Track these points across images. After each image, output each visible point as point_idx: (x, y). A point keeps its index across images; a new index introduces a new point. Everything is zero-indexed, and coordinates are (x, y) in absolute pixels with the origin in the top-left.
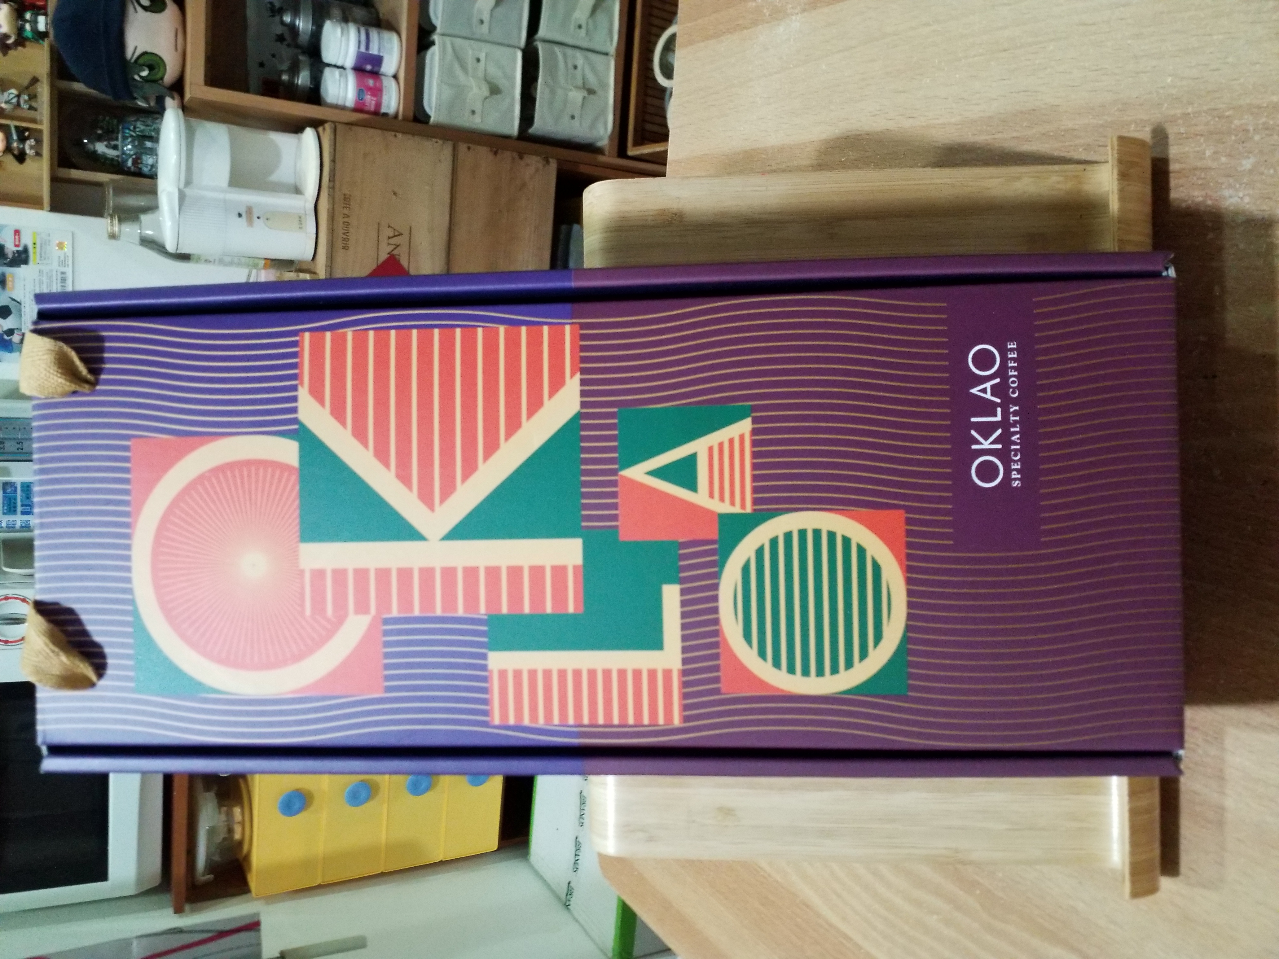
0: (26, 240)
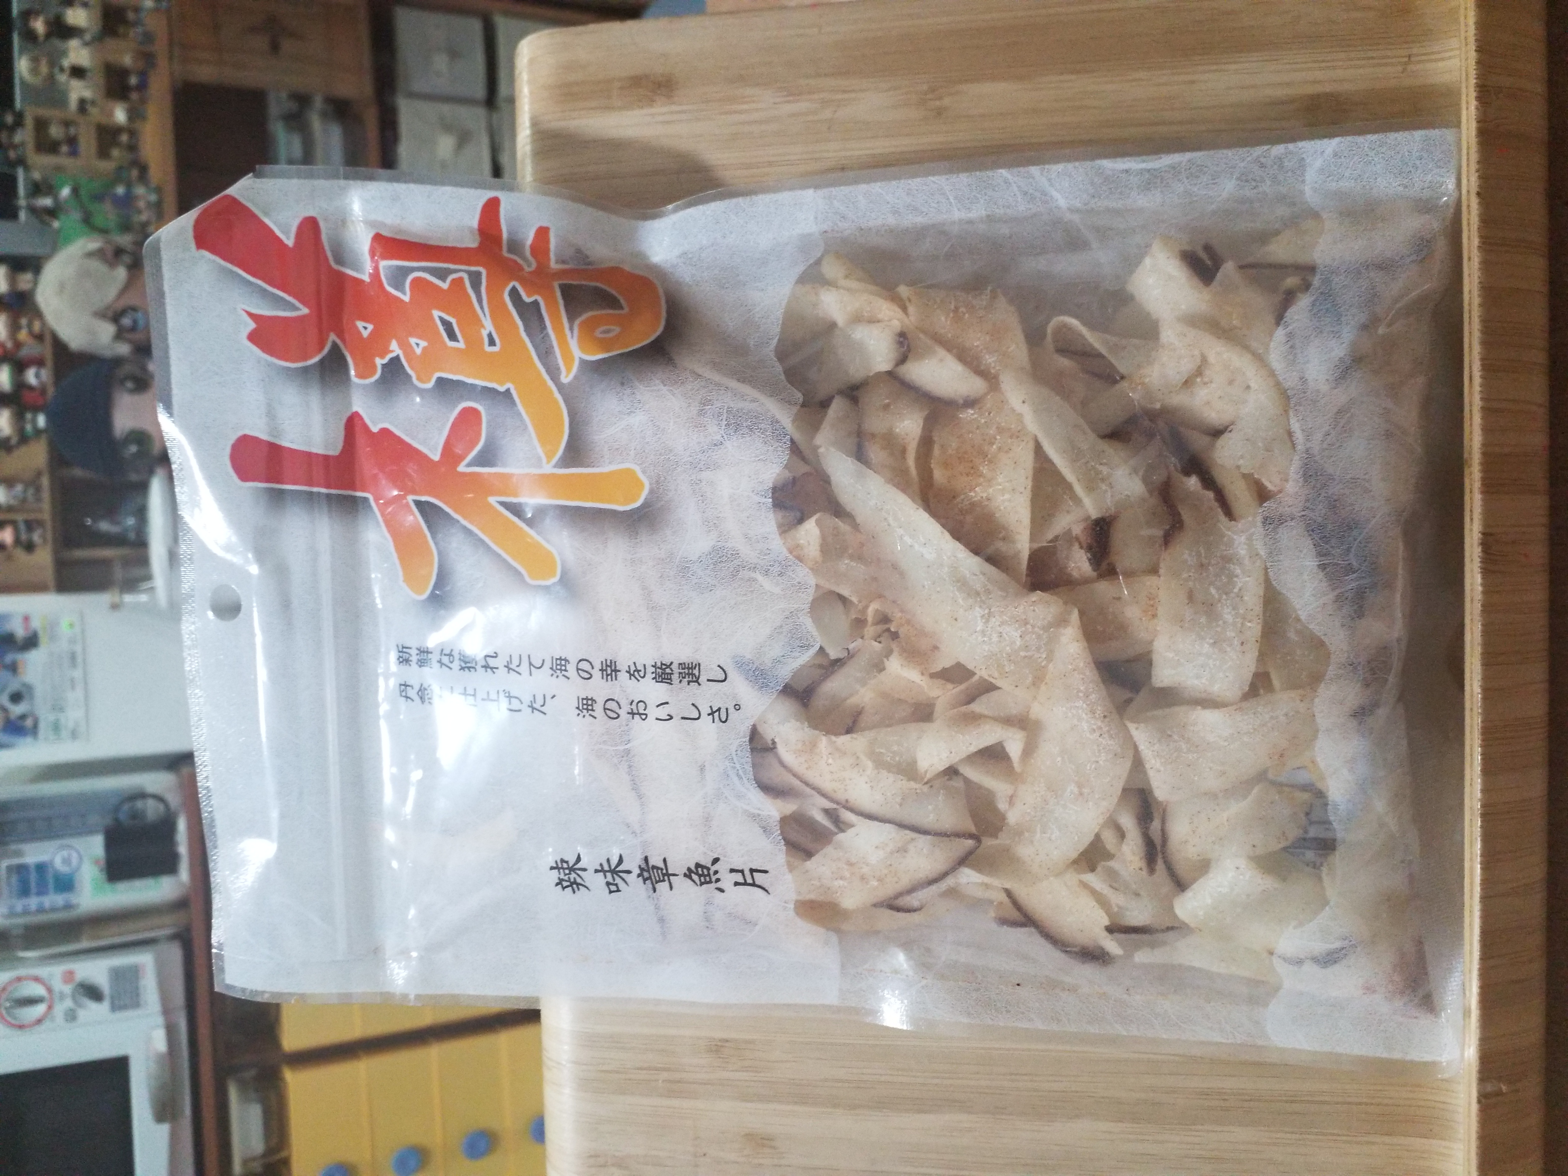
0: (36, 624)
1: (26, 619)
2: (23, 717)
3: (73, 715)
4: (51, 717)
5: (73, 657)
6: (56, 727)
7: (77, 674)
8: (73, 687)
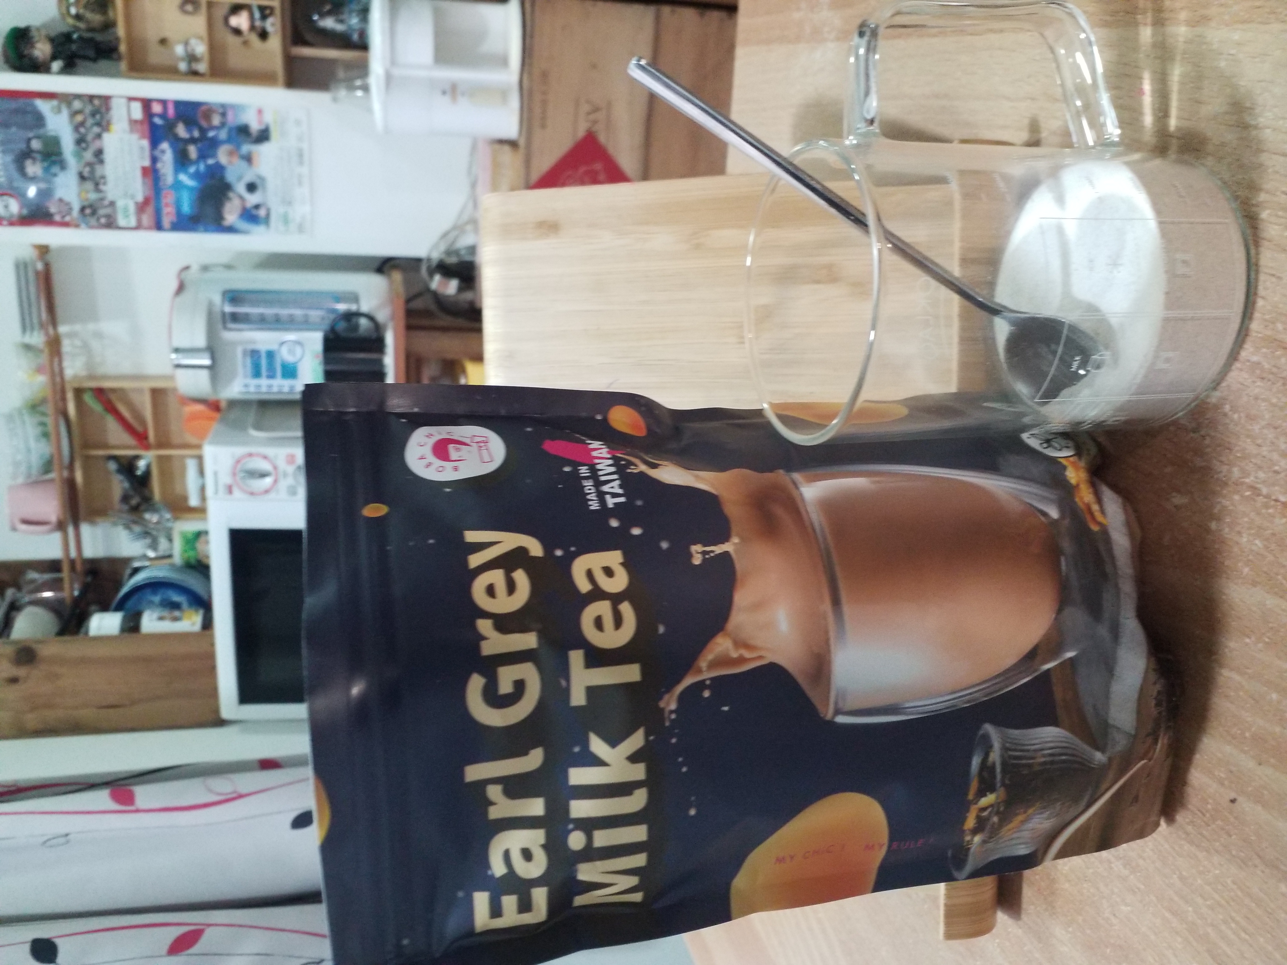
1: (260, 112)
2: (257, 207)
3: (300, 211)
4: (282, 210)
5: (301, 155)
6: (286, 220)
7: (304, 170)
8: (300, 183)
